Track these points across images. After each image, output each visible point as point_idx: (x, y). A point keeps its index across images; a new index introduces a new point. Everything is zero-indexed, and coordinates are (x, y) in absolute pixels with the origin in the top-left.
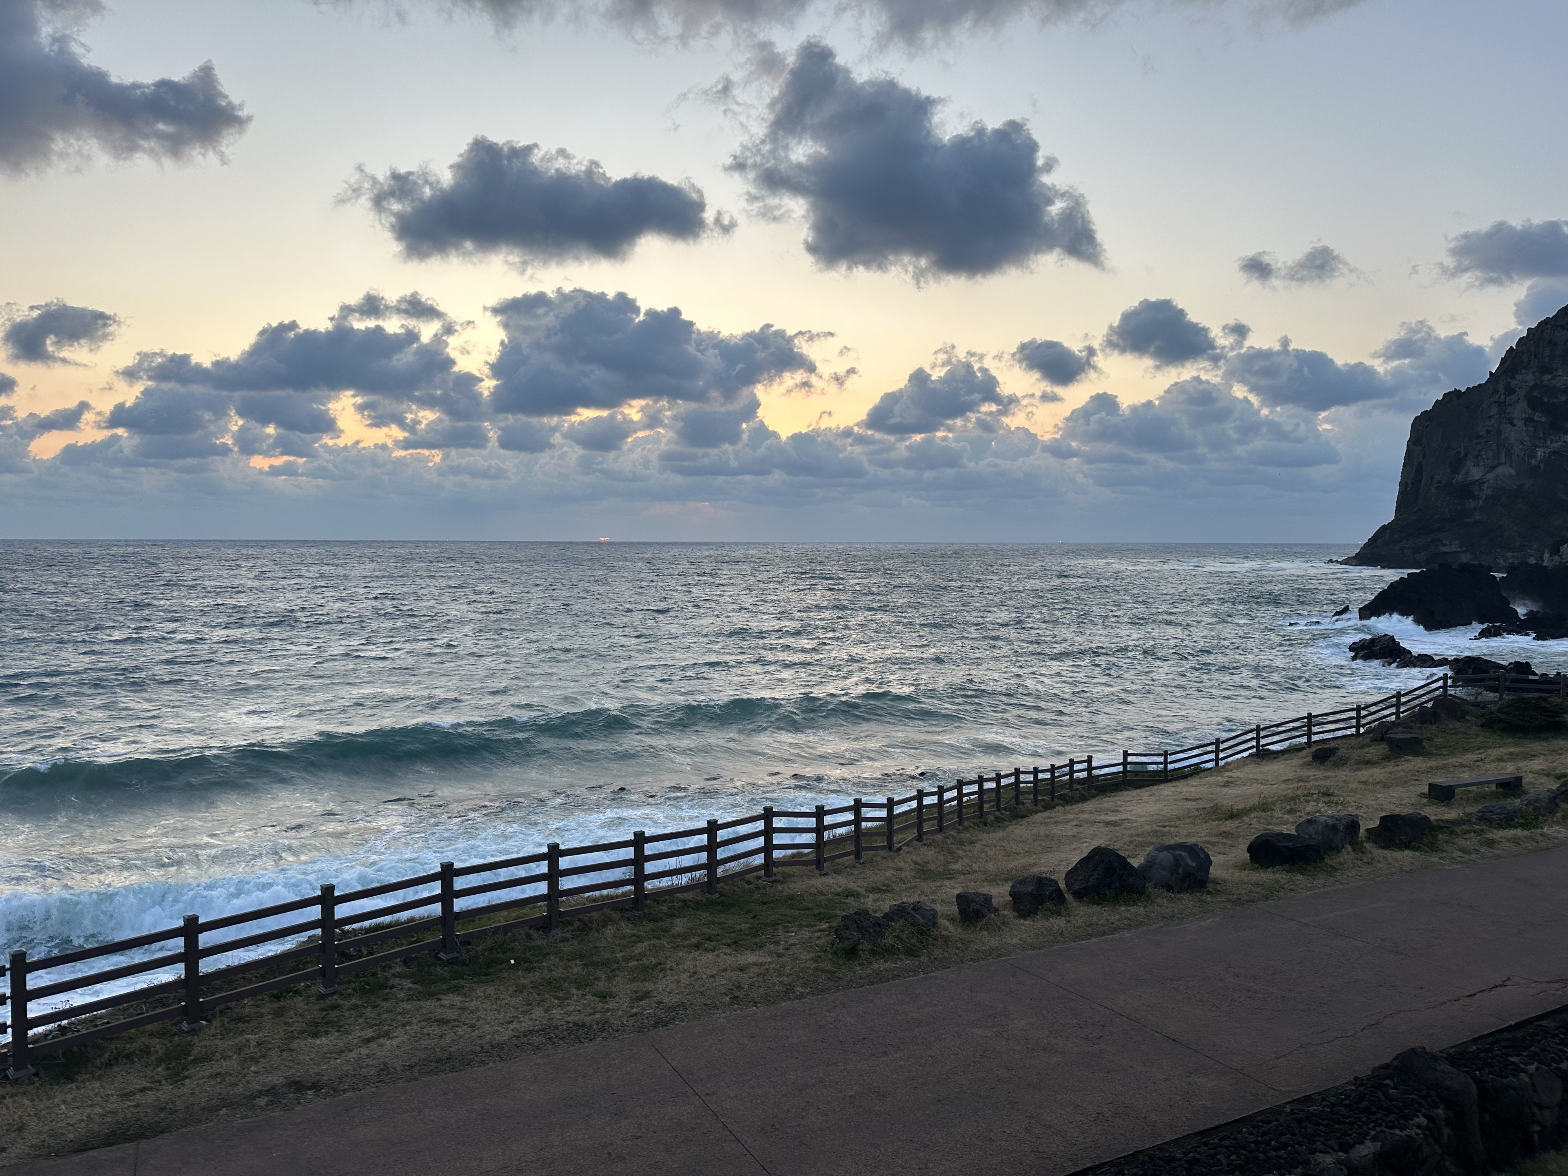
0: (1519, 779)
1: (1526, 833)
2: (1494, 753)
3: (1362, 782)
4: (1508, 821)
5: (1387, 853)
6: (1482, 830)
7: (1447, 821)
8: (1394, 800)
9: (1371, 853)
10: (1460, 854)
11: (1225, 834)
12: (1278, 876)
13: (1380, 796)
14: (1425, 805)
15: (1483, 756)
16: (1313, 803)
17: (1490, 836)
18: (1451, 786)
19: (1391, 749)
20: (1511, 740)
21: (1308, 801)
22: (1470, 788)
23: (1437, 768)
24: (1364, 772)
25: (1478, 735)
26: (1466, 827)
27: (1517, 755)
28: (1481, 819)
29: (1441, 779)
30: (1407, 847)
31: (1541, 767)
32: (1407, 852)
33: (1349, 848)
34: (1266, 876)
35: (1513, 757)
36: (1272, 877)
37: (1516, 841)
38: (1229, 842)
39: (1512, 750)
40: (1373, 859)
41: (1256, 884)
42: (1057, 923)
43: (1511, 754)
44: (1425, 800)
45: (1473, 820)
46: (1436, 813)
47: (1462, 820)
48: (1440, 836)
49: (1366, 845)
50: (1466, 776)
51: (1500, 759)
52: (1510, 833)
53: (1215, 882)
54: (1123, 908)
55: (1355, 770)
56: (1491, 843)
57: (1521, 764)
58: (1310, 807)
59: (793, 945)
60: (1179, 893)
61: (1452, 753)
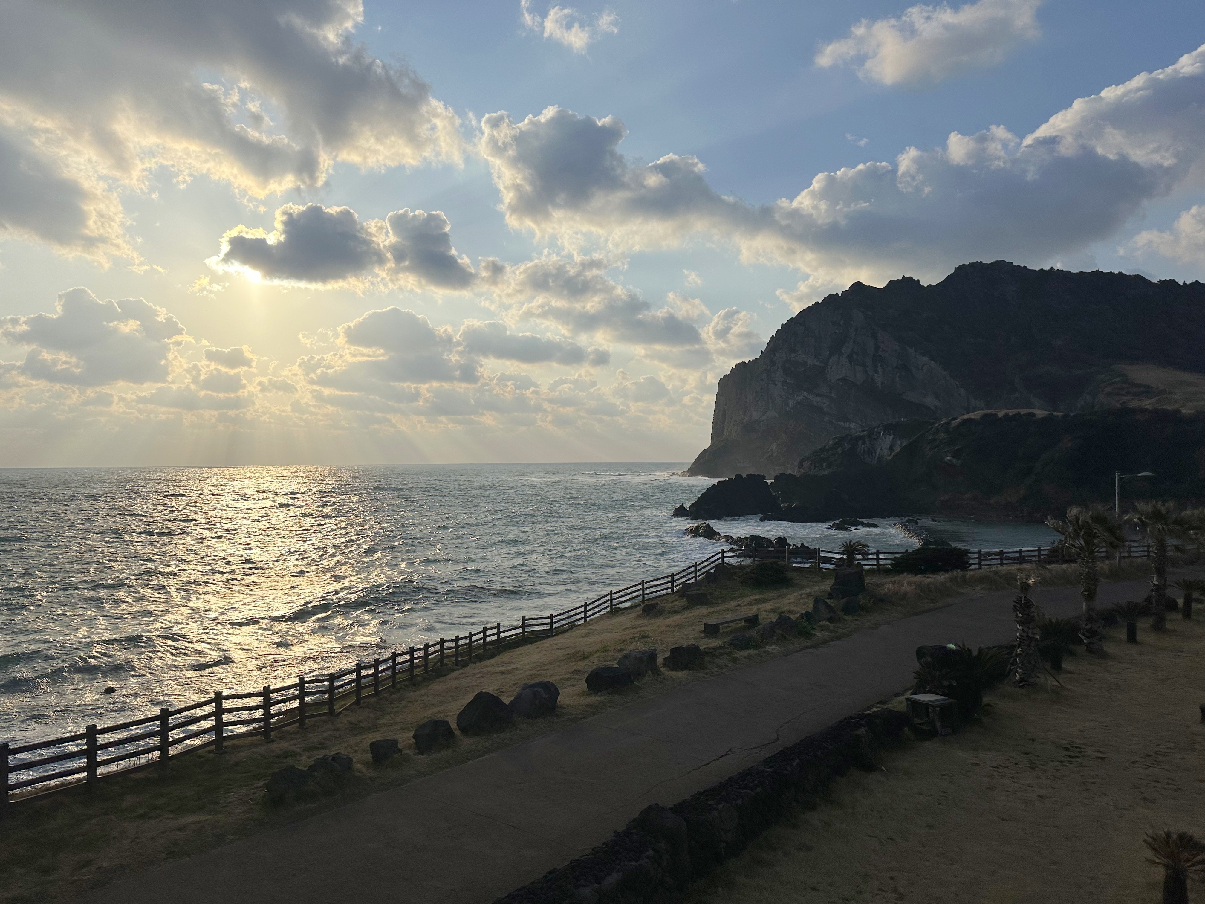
0: (756, 616)
1: (756, 652)
2: (747, 600)
3: (668, 626)
4: (746, 645)
5: (673, 674)
6: (731, 652)
7: (712, 648)
8: (684, 637)
9: (663, 674)
10: (716, 669)
11: (577, 672)
12: (602, 698)
13: (676, 634)
14: (702, 638)
15: (740, 603)
16: (634, 644)
17: (735, 655)
18: (717, 624)
19: (688, 602)
20: (757, 591)
21: (632, 643)
22: (730, 624)
23: (713, 612)
24: (671, 619)
25: (739, 589)
26: (722, 651)
27: (760, 600)
28: (730, 644)
29: (712, 621)
30: (686, 668)
31: (771, 607)
32: (685, 672)
33: (650, 672)
34: (595, 699)
35: (758, 602)
36: (599, 698)
37: (749, 657)
38: (577, 677)
39: (757, 597)
40: (664, 678)
41: (587, 706)
42: (445, 753)
43: (756, 600)
44: (703, 635)
45: (727, 646)
46: (705, 644)
47: (720, 646)
48: (706, 658)
49: (661, 669)
50: (729, 617)
51: (750, 604)
52: (745, 653)
53: (561, 707)
54: (495, 736)
55: (667, 618)
56: (735, 660)
57: (760, 606)
58: (632, 647)
59: (230, 803)
60: (536, 718)
61: (724, 602)
